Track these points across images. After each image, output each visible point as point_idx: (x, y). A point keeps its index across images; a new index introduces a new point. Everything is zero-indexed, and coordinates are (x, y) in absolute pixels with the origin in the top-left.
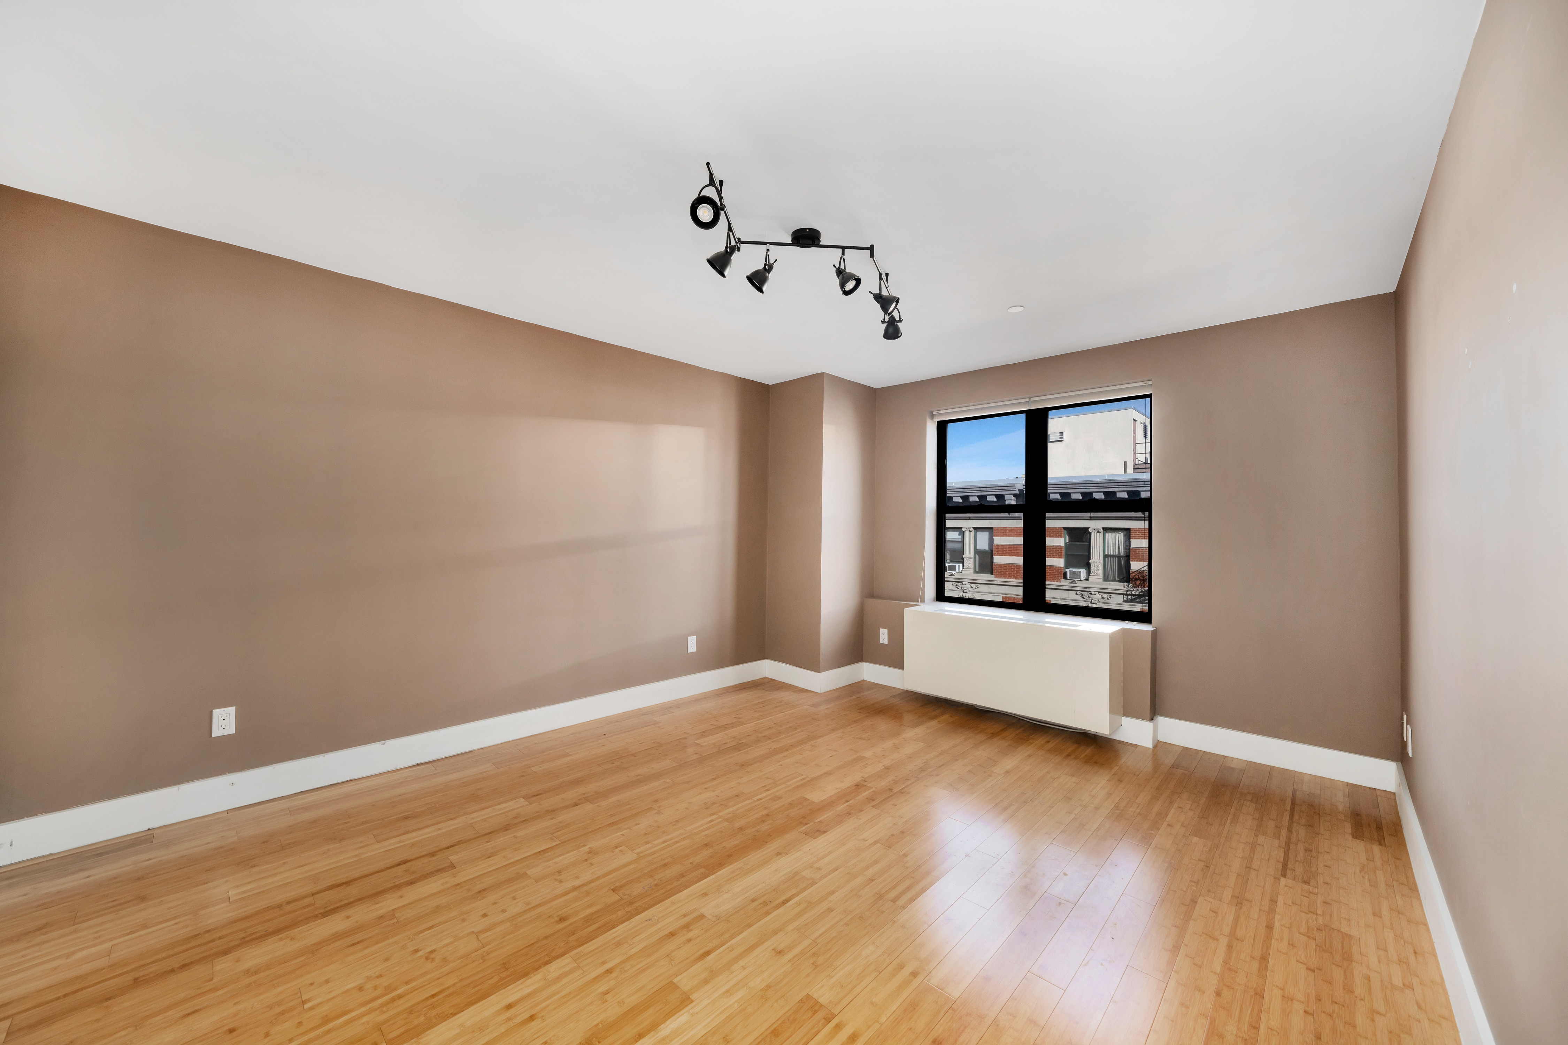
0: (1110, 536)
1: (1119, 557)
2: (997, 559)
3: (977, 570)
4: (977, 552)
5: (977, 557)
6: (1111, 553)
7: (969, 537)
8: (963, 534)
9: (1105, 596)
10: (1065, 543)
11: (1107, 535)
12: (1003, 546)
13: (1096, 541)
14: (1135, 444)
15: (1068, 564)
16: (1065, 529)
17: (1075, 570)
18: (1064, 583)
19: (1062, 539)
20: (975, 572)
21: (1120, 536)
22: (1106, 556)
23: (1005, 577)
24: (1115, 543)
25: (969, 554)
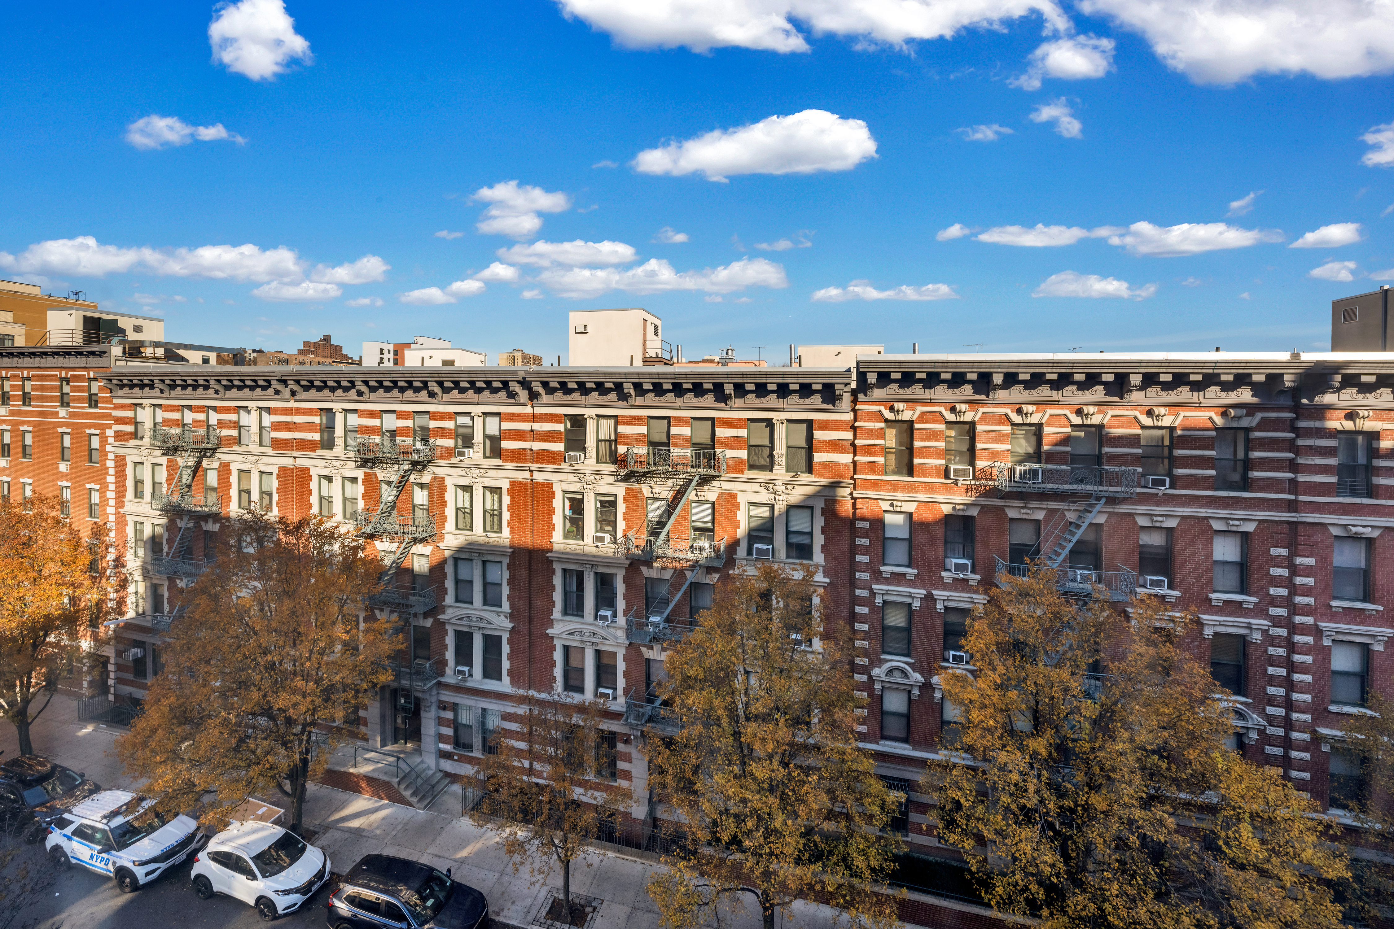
0: (602, 422)
1: (610, 441)
2: (505, 444)
3: (488, 454)
4: (486, 437)
5: (488, 442)
6: (604, 438)
7: (478, 422)
8: (472, 418)
9: (597, 477)
10: (566, 429)
11: (600, 421)
12: (510, 431)
13: (591, 426)
14: (645, 341)
15: (568, 449)
16: (565, 415)
17: (572, 454)
18: (564, 466)
19: (562, 425)
20: (485, 457)
21: (612, 422)
22: (599, 441)
23: (512, 462)
24: (606, 428)
25: (478, 438)
